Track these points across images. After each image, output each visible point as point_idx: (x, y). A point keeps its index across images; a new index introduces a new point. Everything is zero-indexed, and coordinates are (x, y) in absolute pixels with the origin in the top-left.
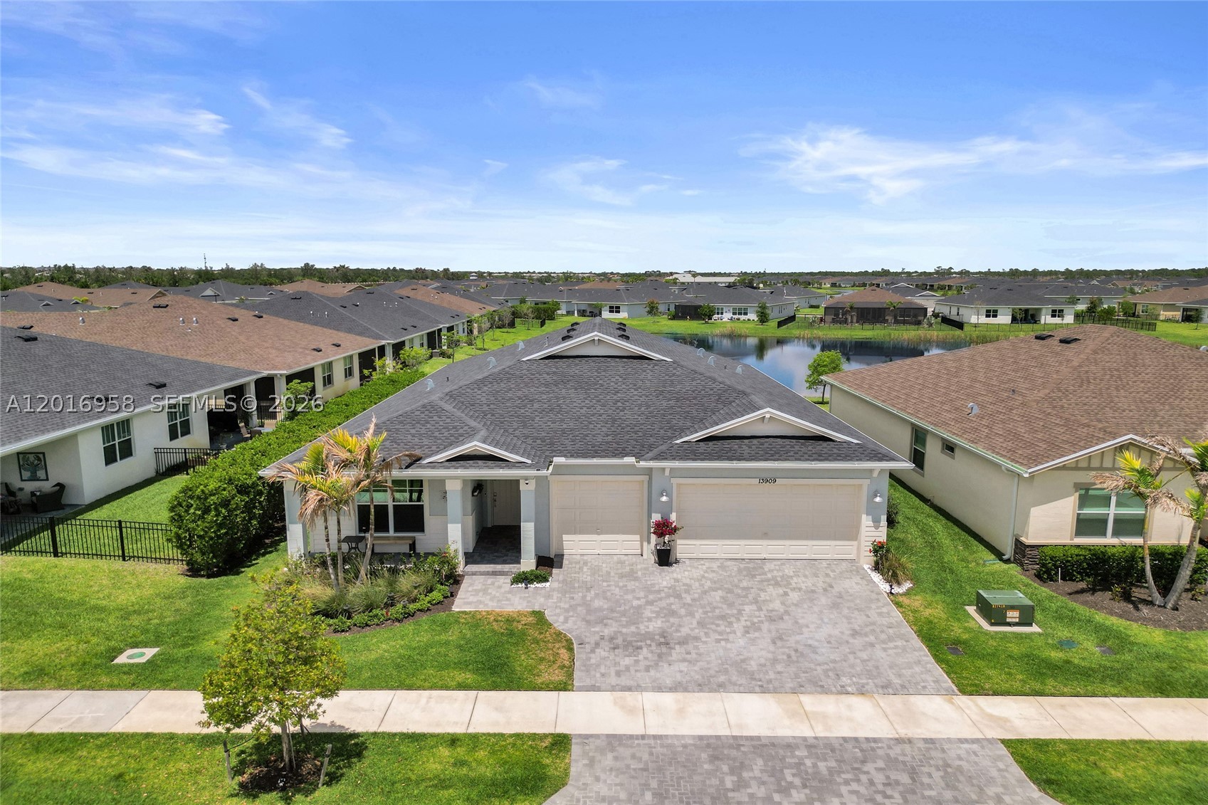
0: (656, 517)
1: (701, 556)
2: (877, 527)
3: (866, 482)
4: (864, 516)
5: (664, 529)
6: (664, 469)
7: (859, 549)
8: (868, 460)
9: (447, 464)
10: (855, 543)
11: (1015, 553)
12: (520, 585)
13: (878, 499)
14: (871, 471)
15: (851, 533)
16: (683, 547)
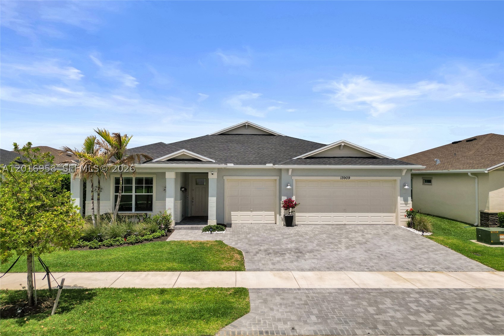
0: (284, 198)
1: (309, 223)
2: (406, 204)
3: (398, 179)
4: (399, 198)
5: (289, 205)
6: (288, 170)
7: (397, 218)
8: (400, 165)
9: (167, 162)
10: (394, 214)
11: (481, 220)
12: (207, 232)
13: (406, 187)
14: (401, 170)
15: (391, 208)
16: (299, 217)
